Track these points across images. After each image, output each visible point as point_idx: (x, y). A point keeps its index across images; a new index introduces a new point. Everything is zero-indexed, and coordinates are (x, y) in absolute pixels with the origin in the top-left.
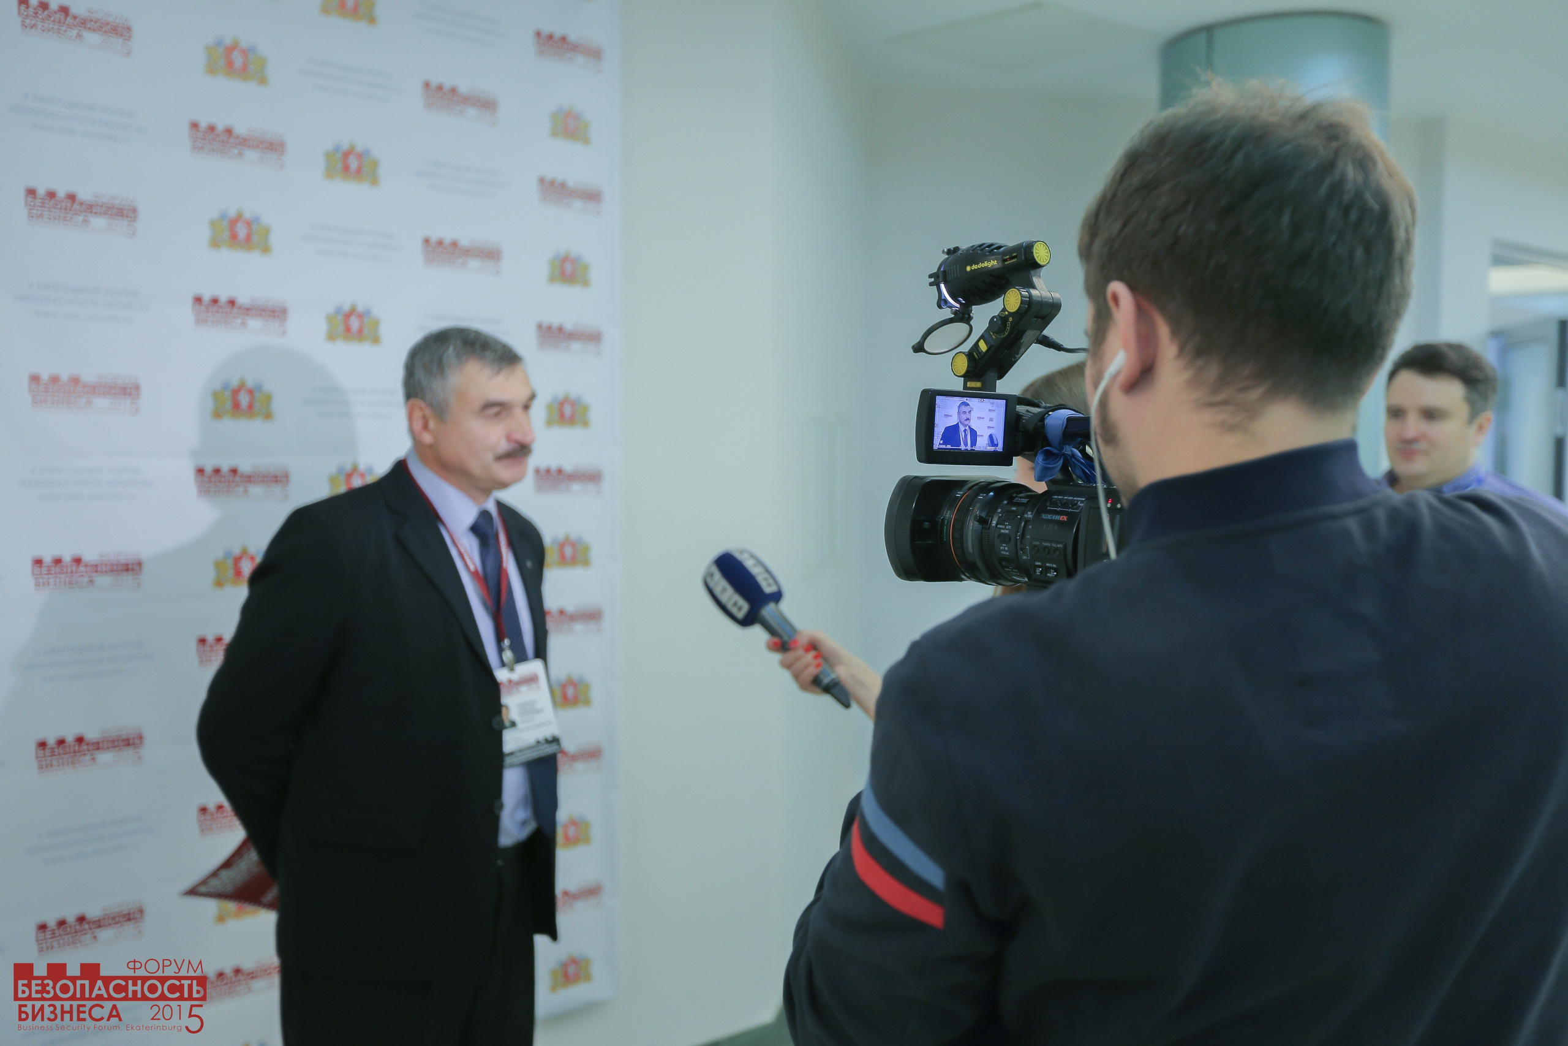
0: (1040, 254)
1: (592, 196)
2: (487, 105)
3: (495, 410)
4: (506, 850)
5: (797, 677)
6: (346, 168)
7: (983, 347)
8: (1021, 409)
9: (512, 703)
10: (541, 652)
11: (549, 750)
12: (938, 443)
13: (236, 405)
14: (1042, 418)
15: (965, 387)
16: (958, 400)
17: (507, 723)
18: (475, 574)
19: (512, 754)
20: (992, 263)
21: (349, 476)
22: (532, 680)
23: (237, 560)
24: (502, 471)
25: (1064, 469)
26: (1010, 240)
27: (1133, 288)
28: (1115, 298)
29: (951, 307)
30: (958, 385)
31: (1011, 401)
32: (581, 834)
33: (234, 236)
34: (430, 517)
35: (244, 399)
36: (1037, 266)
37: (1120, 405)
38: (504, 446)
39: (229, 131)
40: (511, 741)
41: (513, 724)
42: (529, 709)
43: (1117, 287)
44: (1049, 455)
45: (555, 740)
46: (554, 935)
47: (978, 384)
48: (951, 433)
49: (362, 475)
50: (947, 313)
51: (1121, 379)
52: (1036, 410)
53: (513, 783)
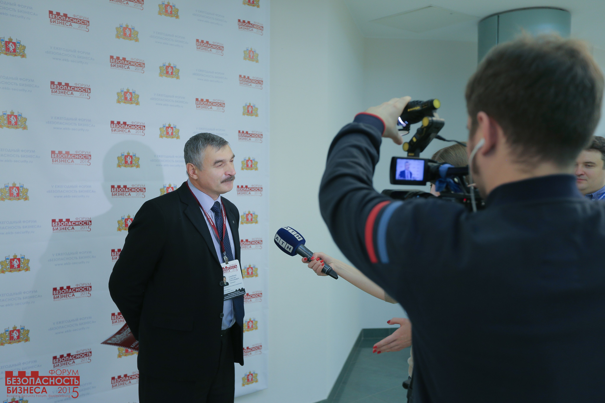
0: (436, 104)
1: (259, 82)
2: (220, 48)
3: (220, 164)
4: (224, 331)
5: (316, 271)
6: (167, 72)
7: (415, 140)
8: (430, 164)
9: (227, 276)
10: (238, 257)
11: (241, 293)
12: (398, 177)
13: (126, 162)
14: (438, 167)
15: (408, 155)
16: (405, 161)
17: (225, 284)
18: (213, 226)
19: (227, 295)
20: (418, 108)
21: (168, 188)
22: (235, 267)
23: (126, 220)
24: (224, 187)
25: (447, 187)
26: (425, 99)
27: (489, 114)
28: (481, 119)
29: (402, 125)
30: (405, 154)
31: (426, 161)
32: (253, 325)
33: (126, 98)
34: (197, 205)
35: (129, 160)
36: (434, 109)
37: (481, 160)
38: (224, 177)
39: (124, 59)
40: (227, 290)
41: (227, 284)
42: (234, 278)
43: (482, 115)
44: (441, 182)
45: (243, 290)
46: (242, 364)
47: (413, 154)
48: (403, 173)
49: (172, 188)
50: (401, 127)
51: (483, 150)
52: (435, 164)
53: (227, 306)
